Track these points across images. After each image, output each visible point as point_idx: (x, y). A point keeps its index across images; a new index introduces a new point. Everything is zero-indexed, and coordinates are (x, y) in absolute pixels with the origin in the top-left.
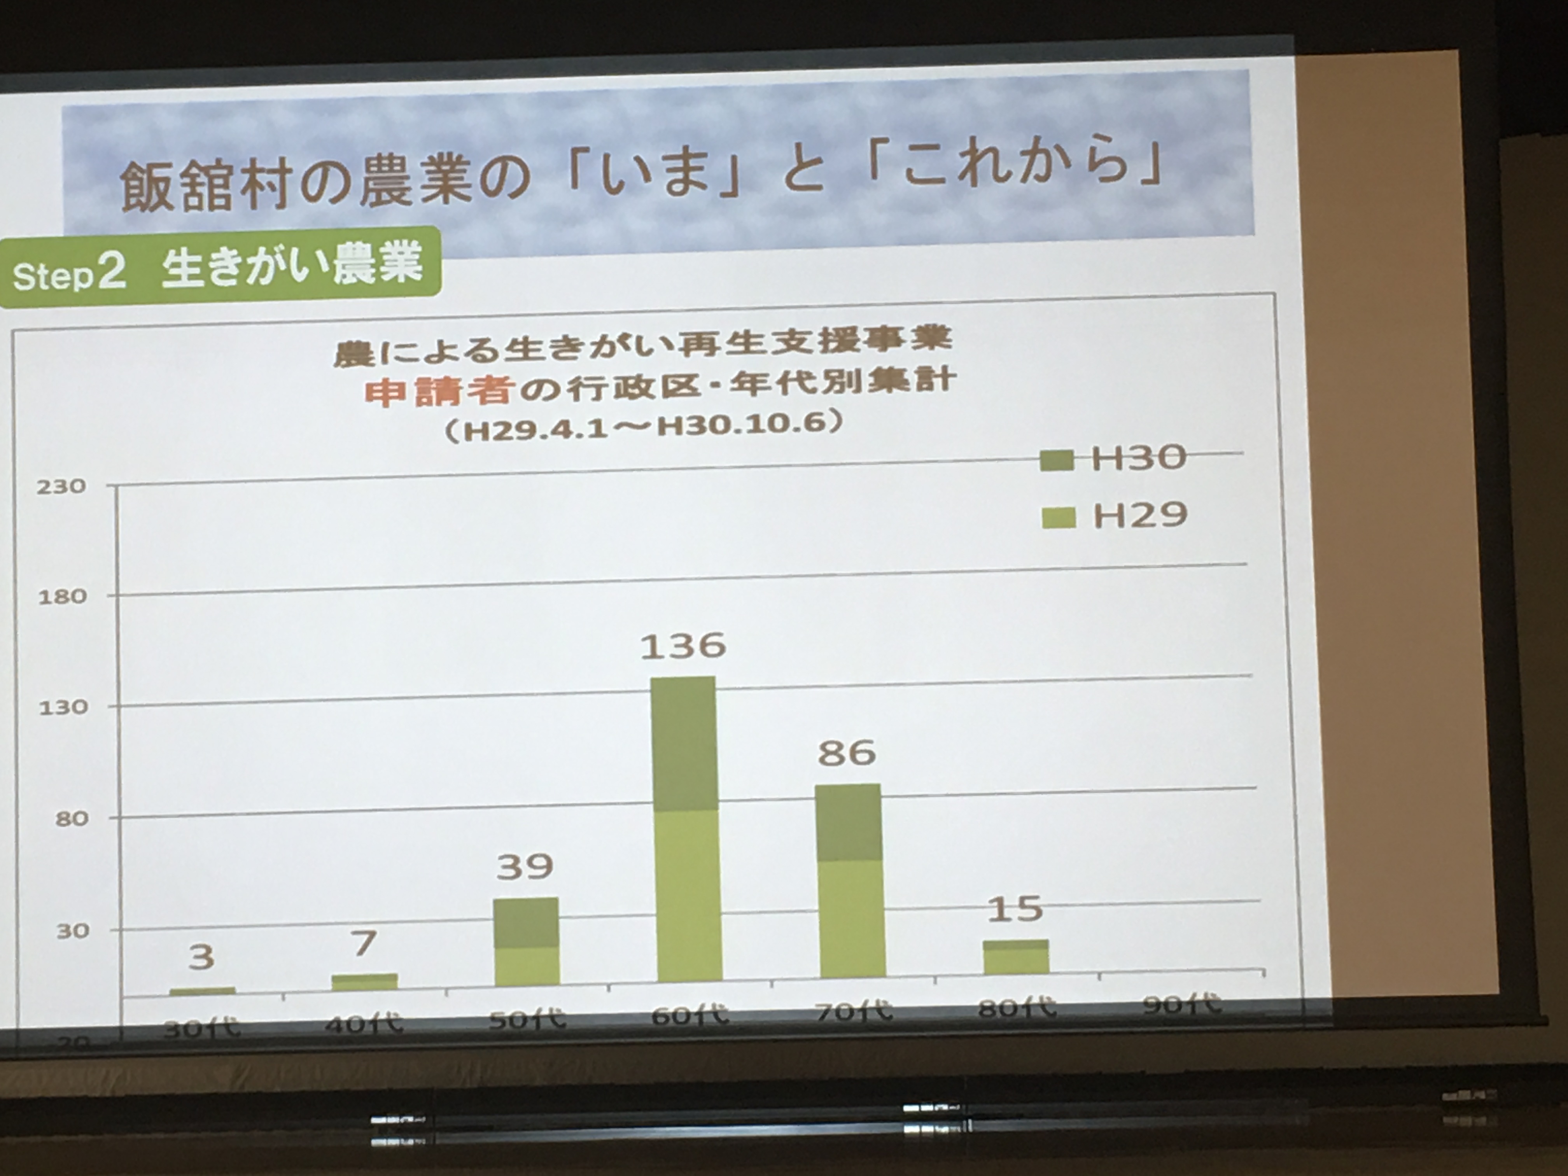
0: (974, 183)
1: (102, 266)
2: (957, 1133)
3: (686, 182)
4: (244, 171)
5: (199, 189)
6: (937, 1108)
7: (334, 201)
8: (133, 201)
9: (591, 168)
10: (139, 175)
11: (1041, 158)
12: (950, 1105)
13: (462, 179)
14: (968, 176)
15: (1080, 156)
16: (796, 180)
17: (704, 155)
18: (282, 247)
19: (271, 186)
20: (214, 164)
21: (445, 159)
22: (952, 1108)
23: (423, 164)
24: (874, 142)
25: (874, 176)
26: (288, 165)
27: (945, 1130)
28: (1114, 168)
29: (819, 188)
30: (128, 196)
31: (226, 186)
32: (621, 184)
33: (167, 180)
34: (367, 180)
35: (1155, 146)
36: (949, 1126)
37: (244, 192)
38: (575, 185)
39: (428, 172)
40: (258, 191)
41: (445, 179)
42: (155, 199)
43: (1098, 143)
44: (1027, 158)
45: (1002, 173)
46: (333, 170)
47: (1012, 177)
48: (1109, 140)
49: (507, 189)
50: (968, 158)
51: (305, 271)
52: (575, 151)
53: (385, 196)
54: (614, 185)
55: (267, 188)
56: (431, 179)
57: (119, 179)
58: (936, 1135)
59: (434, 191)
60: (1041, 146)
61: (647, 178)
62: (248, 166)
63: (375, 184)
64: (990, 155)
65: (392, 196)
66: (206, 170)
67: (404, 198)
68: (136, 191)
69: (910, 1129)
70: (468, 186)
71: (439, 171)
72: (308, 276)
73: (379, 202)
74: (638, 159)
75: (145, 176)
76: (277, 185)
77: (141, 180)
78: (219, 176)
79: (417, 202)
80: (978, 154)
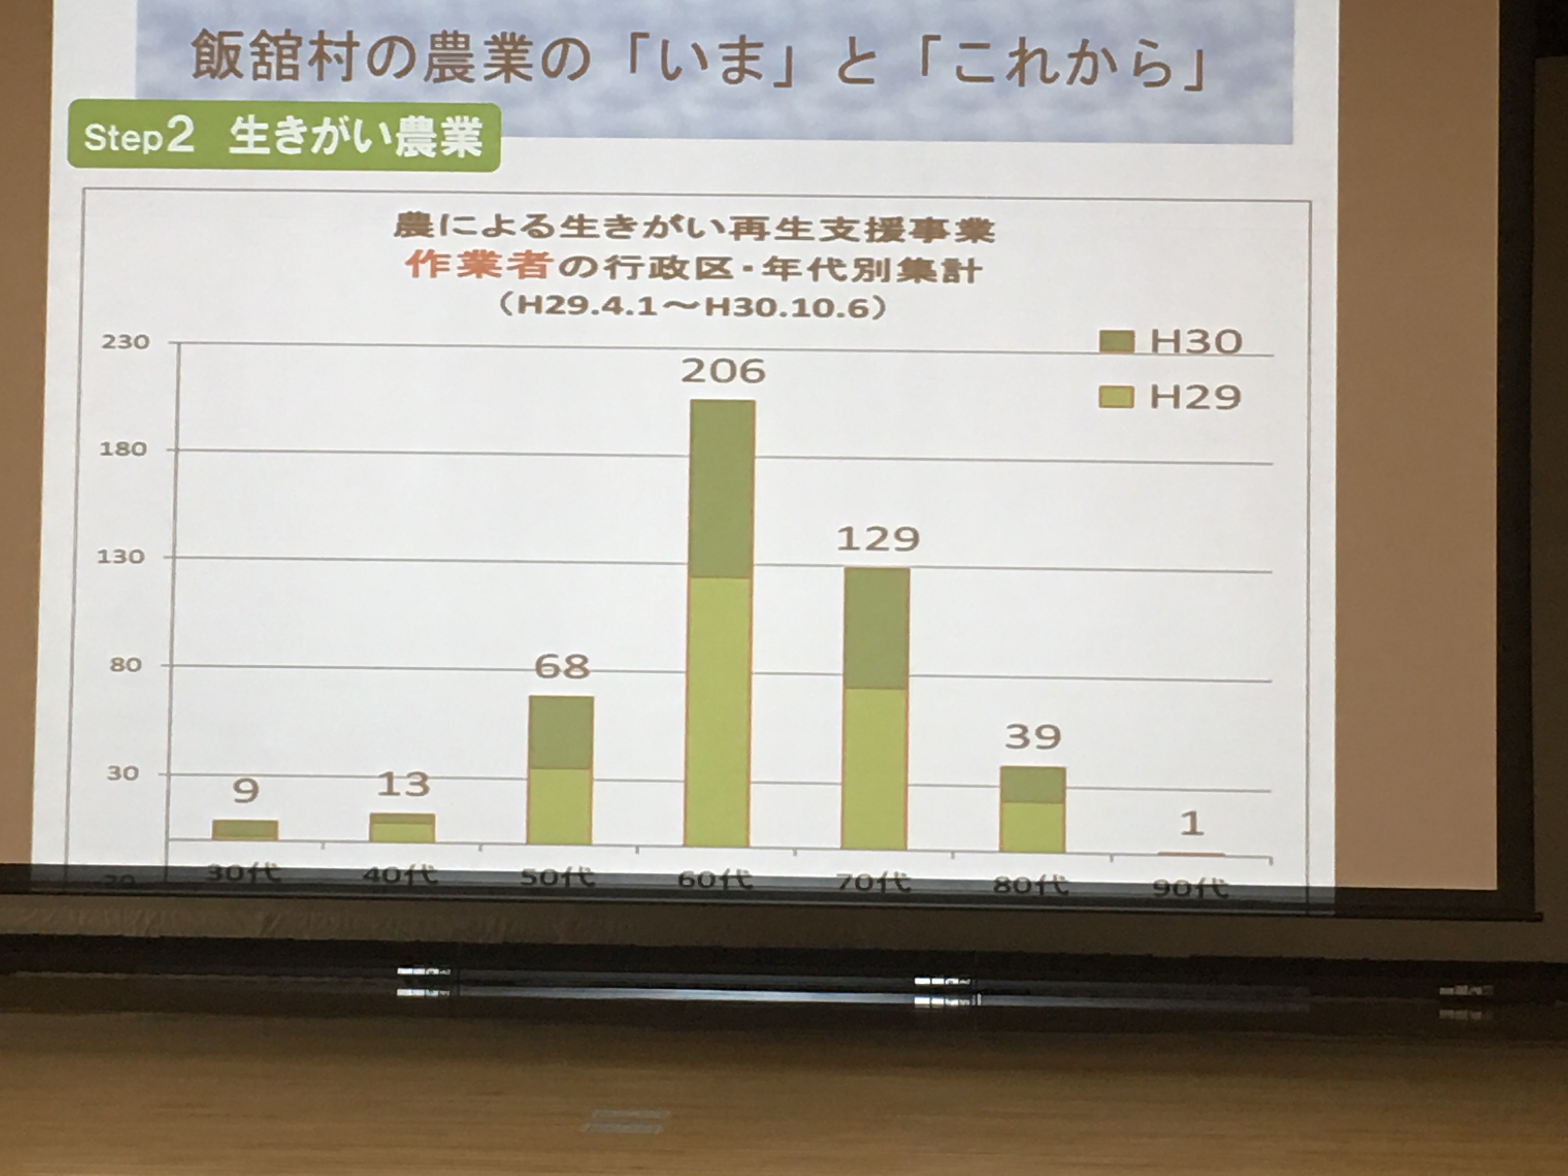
0: (1022, 84)
1: (172, 130)
2: (966, 1006)
3: (742, 71)
4: (312, 43)
5: (268, 59)
6: (947, 982)
7: (399, 75)
8: (204, 67)
9: (649, 55)
10: (210, 42)
11: (1088, 61)
12: (960, 979)
13: (523, 58)
14: (1017, 74)
15: (1125, 62)
16: (848, 74)
17: (760, 45)
18: (347, 118)
19: (338, 58)
20: (282, 33)
21: (508, 38)
22: (963, 982)
23: (487, 43)
24: (927, 39)
25: (925, 72)
26: (355, 39)
27: (954, 1003)
28: (1160, 74)
30: (199, 62)
31: (294, 56)
32: (678, 70)
33: (237, 48)
34: (431, 56)
35: (1200, 53)
36: (959, 998)
37: (311, 63)
38: (633, 69)
39: (491, 51)
40: (325, 62)
41: (508, 58)
42: (225, 66)
43: (1144, 48)
44: (1075, 60)
45: (1049, 75)
46: (399, 46)
47: (1060, 78)
48: (1154, 45)
49: (567, 71)
50: (1016, 59)
51: (369, 142)
52: (635, 36)
53: (448, 73)
54: (671, 70)
55: (334, 60)
56: (494, 58)
57: (191, 46)
58: (945, 1007)
59: (495, 70)
60: (1088, 49)
61: (704, 65)
62: (316, 38)
63: (439, 61)
64: (1038, 57)
65: (454, 72)
66: (275, 40)
67: (467, 76)
68: (207, 58)
69: (921, 1001)
70: (530, 66)
71: (502, 50)
72: (371, 148)
73: (442, 78)
74: (695, 46)
75: (216, 44)
76: (344, 57)
77: (211, 47)
78: (288, 47)
79: (480, 80)
80: (1026, 55)
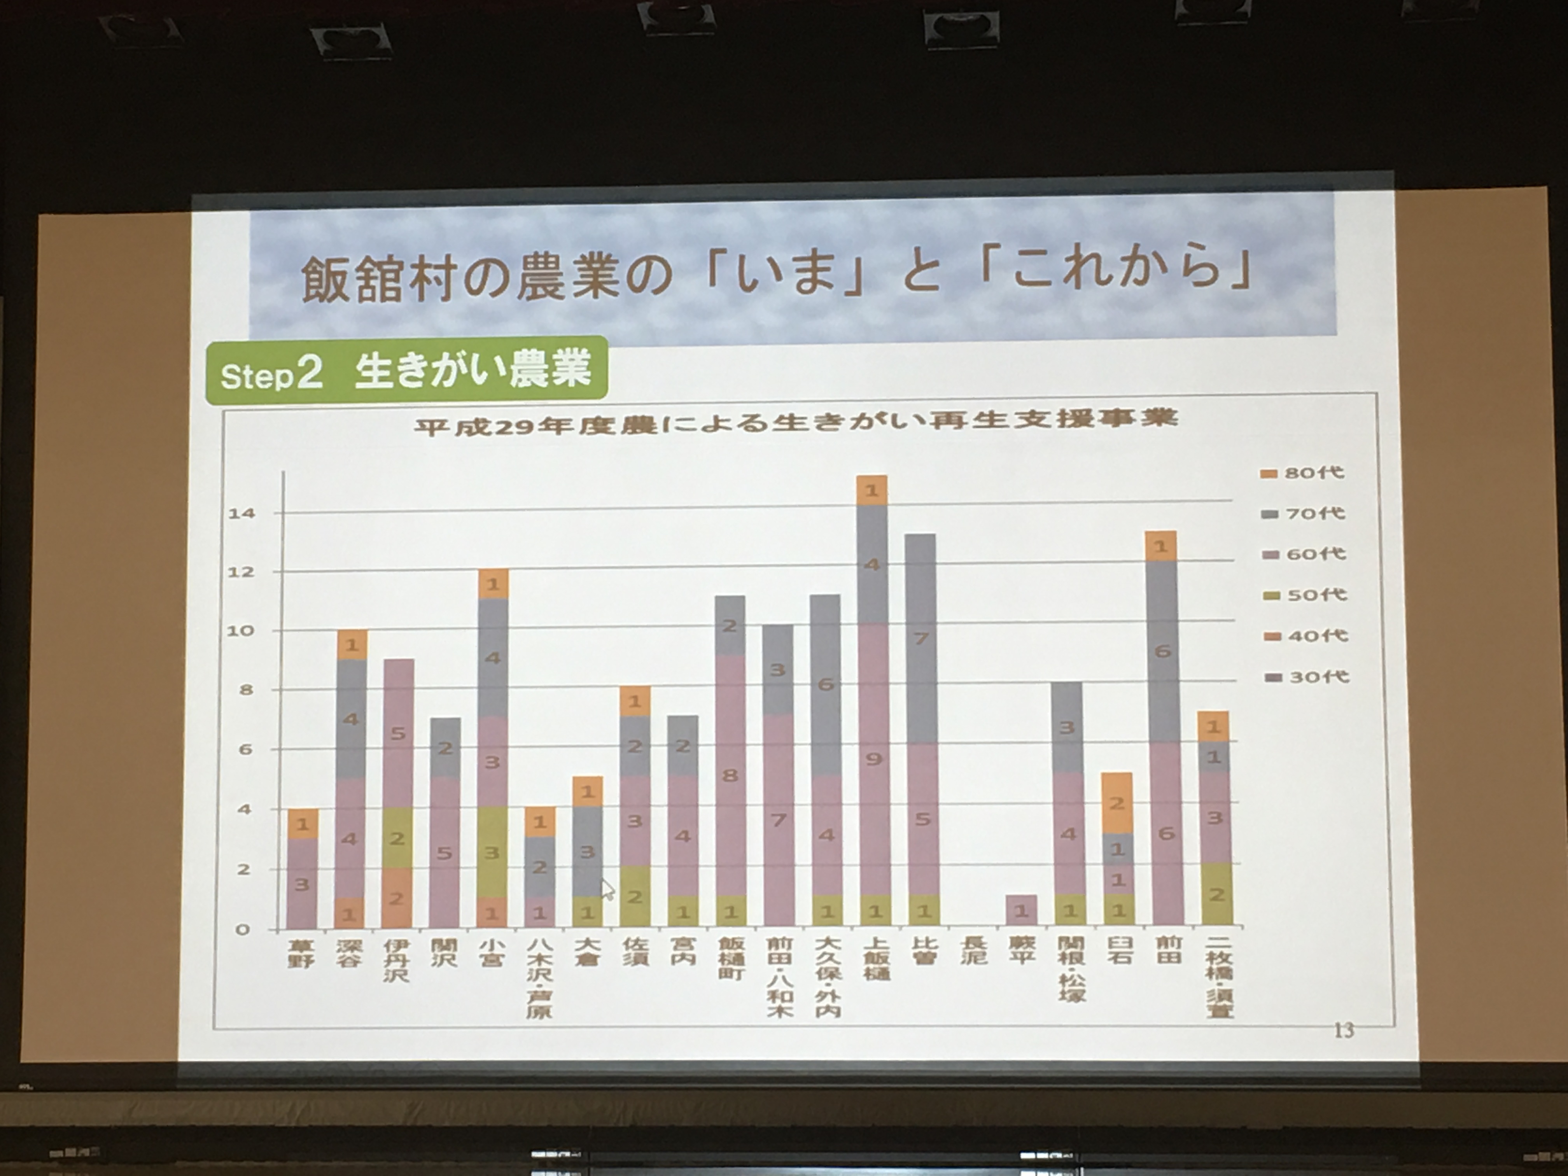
0: (1078, 286)
1: (302, 368)
3: (815, 281)
4: (413, 266)
5: (372, 283)
6: (1052, 1156)
7: (494, 294)
8: (312, 292)
9: (728, 269)
10: (319, 269)
11: (1139, 264)
12: (1064, 1153)
13: (610, 276)
14: (1073, 279)
15: (1175, 262)
16: (914, 281)
17: (831, 257)
18: (464, 353)
19: (437, 279)
20: (385, 259)
21: (596, 258)
22: (1066, 1156)
23: (576, 262)
24: (987, 247)
25: (986, 278)
26: (452, 261)
28: (1208, 274)
29: (935, 288)
30: (308, 287)
31: (397, 280)
32: (755, 283)
33: (343, 274)
34: (524, 276)
35: (1245, 254)
36: (1063, 1171)
37: (412, 285)
38: (713, 283)
39: (580, 269)
40: (425, 284)
41: (596, 276)
42: (333, 290)
43: (1192, 251)
44: (1127, 263)
45: (1104, 277)
46: (494, 267)
47: (1114, 280)
48: (1202, 247)
49: (650, 284)
50: (1072, 263)
51: (485, 375)
52: (714, 252)
53: (540, 291)
54: (748, 283)
55: (434, 282)
56: (582, 276)
57: (301, 273)
59: (584, 287)
60: (1140, 252)
61: (779, 277)
62: (417, 262)
63: (531, 280)
64: (1093, 261)
65: (545, 289)
66: (379, 265)
67: (557, 293)
68: (316, 284)
69: (1027, 1174)
70: (616, 282)
71: (590, 268)
72: (487, 379)
73: (535, 296)
74: (770, 260)
75: (324, 270)
76: (443, 279)
77: (320, 273)
78: (390, 271)
79: (570, 298)
80: (1081, 260)
